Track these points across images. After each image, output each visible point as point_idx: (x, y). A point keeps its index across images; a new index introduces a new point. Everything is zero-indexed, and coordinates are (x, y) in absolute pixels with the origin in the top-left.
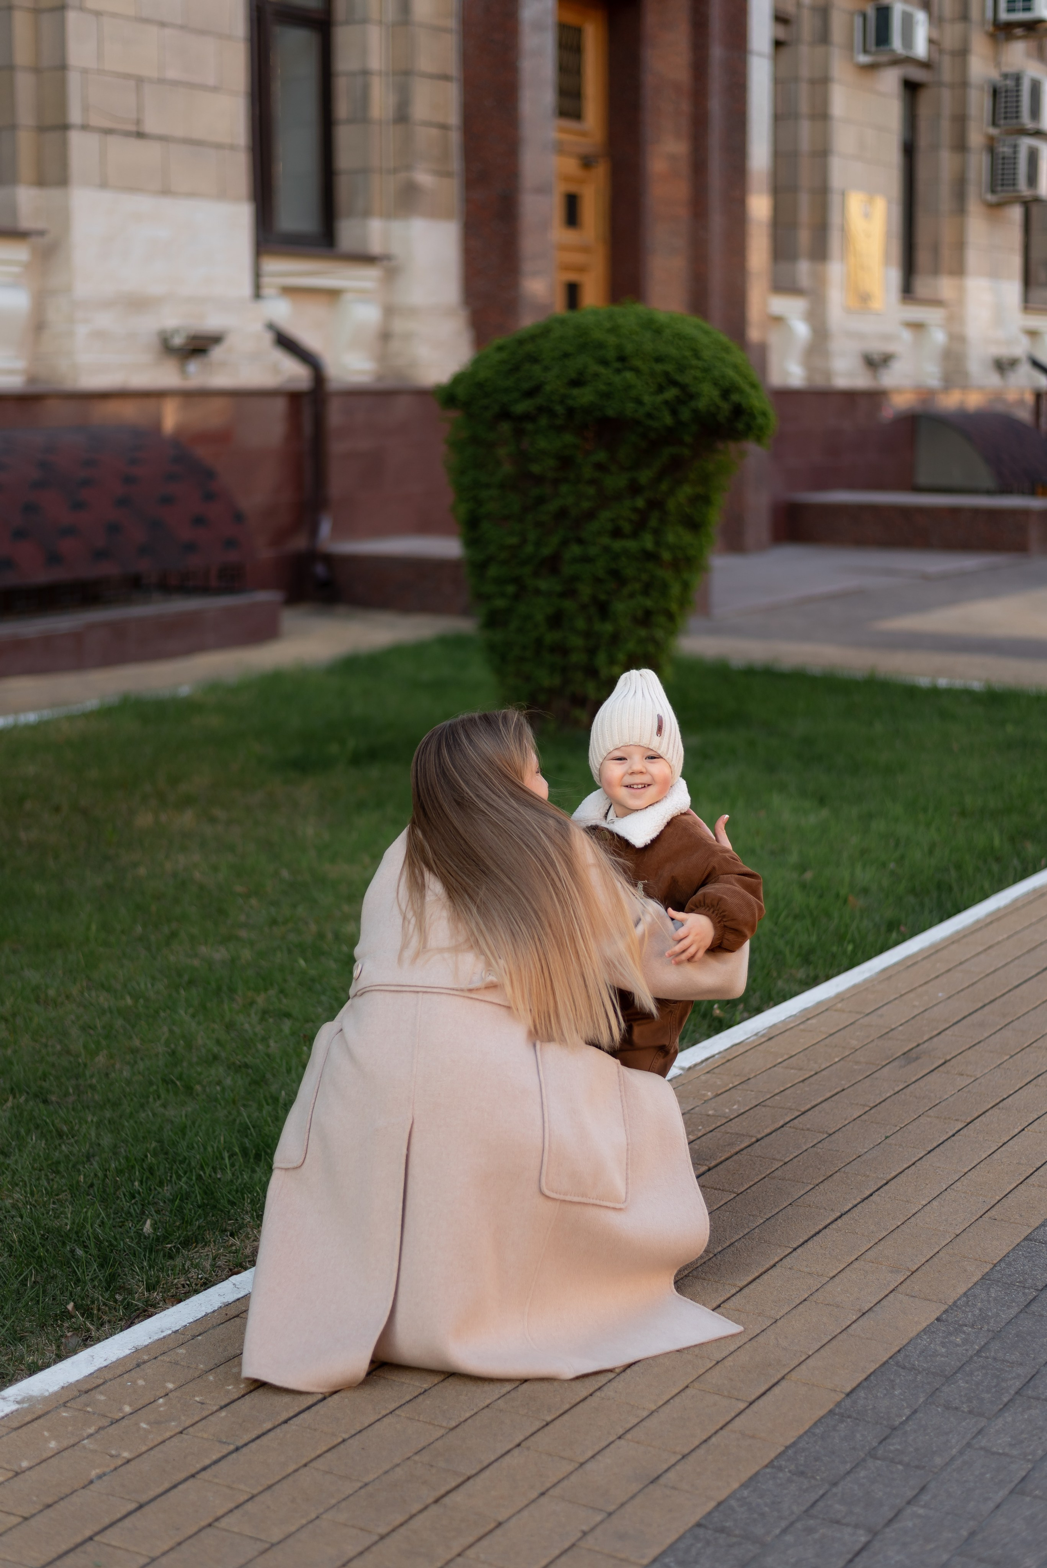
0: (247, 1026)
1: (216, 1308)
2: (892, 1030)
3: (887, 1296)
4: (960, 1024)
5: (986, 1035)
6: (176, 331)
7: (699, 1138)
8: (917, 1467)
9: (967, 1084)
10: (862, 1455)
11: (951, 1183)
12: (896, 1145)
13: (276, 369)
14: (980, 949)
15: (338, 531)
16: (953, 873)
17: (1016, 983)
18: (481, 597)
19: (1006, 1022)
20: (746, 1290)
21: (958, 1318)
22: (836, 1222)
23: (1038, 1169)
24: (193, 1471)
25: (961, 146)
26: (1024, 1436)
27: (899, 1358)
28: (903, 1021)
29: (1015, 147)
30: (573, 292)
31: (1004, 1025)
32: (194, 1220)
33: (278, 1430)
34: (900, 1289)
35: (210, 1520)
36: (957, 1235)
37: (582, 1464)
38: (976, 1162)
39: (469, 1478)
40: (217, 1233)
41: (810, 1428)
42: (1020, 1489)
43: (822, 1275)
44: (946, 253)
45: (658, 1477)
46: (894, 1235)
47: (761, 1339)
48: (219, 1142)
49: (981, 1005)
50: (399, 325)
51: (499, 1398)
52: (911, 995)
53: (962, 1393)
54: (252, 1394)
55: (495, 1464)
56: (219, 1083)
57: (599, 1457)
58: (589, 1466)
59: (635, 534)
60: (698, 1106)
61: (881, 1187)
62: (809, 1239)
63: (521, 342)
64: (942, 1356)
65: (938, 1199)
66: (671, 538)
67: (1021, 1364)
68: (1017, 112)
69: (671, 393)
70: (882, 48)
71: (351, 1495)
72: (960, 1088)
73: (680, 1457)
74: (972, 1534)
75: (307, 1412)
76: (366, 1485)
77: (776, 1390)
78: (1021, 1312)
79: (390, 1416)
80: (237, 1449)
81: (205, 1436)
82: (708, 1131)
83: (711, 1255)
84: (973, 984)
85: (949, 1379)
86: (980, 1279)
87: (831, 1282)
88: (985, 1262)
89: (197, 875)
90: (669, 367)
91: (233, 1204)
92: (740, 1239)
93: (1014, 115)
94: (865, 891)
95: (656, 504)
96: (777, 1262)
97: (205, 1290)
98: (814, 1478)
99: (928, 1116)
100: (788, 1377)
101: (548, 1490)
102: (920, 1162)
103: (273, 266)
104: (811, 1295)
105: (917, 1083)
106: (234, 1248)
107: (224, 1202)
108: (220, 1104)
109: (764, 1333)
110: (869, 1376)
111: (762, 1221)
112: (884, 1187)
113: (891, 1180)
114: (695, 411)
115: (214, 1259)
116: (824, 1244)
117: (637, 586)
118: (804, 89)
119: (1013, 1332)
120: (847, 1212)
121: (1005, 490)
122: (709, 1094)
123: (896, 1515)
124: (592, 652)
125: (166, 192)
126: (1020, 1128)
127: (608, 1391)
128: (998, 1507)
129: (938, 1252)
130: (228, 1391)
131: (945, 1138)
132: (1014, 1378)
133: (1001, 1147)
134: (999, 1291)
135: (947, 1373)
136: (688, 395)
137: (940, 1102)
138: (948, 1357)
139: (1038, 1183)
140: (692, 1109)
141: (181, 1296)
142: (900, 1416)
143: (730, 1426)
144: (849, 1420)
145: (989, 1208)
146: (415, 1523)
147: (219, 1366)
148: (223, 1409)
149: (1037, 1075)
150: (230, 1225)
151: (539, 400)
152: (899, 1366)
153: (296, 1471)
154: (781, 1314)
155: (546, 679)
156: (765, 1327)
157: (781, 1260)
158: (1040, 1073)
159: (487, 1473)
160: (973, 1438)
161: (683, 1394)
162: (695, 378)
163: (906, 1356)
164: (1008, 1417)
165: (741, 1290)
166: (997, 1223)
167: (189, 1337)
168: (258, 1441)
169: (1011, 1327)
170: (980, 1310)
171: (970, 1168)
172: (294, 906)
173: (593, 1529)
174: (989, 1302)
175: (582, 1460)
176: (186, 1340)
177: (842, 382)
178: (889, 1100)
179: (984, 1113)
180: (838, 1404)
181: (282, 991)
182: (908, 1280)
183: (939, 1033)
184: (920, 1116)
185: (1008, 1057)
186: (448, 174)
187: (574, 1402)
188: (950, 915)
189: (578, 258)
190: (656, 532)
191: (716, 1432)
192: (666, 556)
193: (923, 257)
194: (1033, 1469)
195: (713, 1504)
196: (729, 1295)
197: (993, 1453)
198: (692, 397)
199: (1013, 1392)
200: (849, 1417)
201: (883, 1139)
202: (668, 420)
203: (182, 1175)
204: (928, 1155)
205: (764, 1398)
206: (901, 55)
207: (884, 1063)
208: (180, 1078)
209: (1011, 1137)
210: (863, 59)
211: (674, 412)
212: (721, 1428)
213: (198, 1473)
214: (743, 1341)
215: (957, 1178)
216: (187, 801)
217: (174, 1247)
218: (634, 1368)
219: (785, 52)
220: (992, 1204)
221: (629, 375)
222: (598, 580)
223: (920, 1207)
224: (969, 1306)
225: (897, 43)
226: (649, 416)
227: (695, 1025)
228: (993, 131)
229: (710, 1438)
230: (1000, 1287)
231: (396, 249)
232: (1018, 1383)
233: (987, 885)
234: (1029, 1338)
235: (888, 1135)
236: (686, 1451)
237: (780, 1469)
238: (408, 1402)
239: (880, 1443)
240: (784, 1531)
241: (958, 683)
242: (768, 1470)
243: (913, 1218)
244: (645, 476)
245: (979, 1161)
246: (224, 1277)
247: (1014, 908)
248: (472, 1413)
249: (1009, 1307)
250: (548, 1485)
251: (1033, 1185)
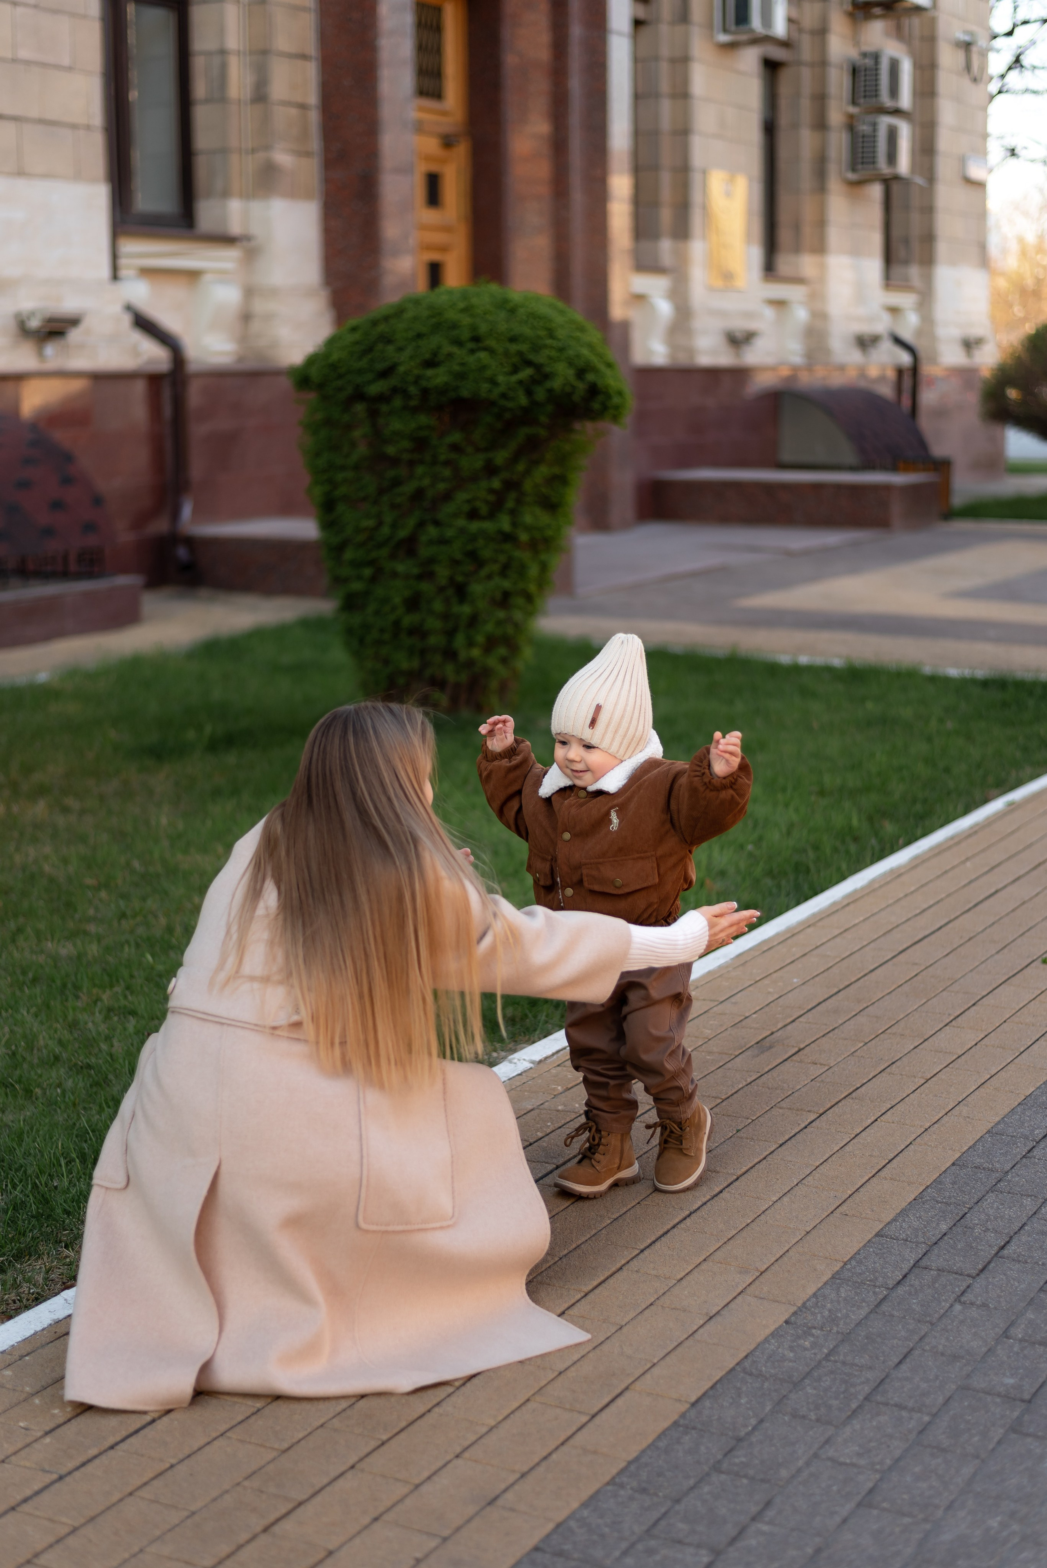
0: (90, 1025)
1: (46, 1326)
2: (746, 1018)
3: (735, 1298)
4: (813, 1011)
5: (840, 1022)
6: (32, 314)
7: (547, 1135)
8: (763, 1481)
9: (820, 1074)
10: (706, 1468)
11: (802, 1177)
12: (747, 1139)
13: (135, 351)
14: (836, 932)
15: (202, 512)
16: (811, 854)
17: (872, 968)
18: (338, 581)
19: (861, 1009)
20: (591, 1296)
21: (807, 1320)
22: (684, 1221)
23: (890, 1161)
24: (12, 1502)
25: (821, 125)
26: (873, 1444)
27: (746, 1364)
28: (758, 1008)
29: (874, 125)
30: (435, 272)
31: (858, 1011)
32: (28, 1231)
33: (103, 1457)
34: (749, 1291)
35: (29, 1556)
36: (808, 1233)
37: (417, 1486)
38: (827, 1155)
39: (300, 1504)
40: (51, 1245)
41: (654, 1441)
42: (867, 1502)
43: (669, 1278)
44: (808, 230)
45: (496, 1499)
46: (744, 1233)
47: (605, 1347)
48: (57, 1147)
49: (836, 990)
50: (259, 306)
51: (334, 1417)
52: (766, 981)
53: (810, 1400)
54: (79, 1419)
55: (328, 1489)
56: (59, 1085)
57: (435, 1478)
58: (425, 1488)
59: (492, 515)
60: (548, 1101)
61: (731, 1183)
62: (657, 1240)
63: (375, 323)
64: (791, 1361)
65: (789, 1195)
66: (528, 519)
67: (870, 1368)
68: (876, 91)
69: (526, 373)
70: (741, 27)
71: (177, 1525)
72: (814, 1077)
73: (517, 1476)
74: (818, 1551)
75: (134, 1436)
76: (193, 1513)
77: (620, 1402)
78: (871, 1312)
79: (220, 1439)
80: (61, 1478)
81: (28, 1464)
82: (557, 1127)
83: (557, 1259)
84: (828, 969)
85: (797, 1385)
86: (830, 1279)
87: (678, 1285)
88: (836, 1260)
89: (47, 868)
90: (524, 347)
91: (68, 1213)
92: (586, 1241)
93: (874, 93)
94: (722, 874)
95: (511, 485)
96: (624, 1265)
97: (37, 1305)
98: (656, 1495)
99: (781, 1108)
100: (632, 1387)
101: (381, 1515)
102: (771, 1156)
103: (130, 247)
104: (658, 1299)
105: (770, 1073)
106: (68, 1260)
107: (59, 1211)
108: (60, 1108)
109: (608, 1341)
110: (716, 1383)
111: (609, 1222)
112: (734, 1183)
113: (741, 1176)
114: (550, 391)
115: (47, 1272)
116: (672, 1244)
117: (496, 567)
118: (664, 67)
119: (863, 1334)
120: (696, 1211)
121: (867, 466)
122: (559, 1088)
123: (740, 1533)
124: (451, 634)
125: (21, 173)
126: (873, 1119)
127: (447, 1407)
128: (845, 1521)
129: (788, 1251)
130: (53, 1416)
131: (797, 1131)
132: (863, 1383)
133: (853, 1138)
134: (850, 1290)
135: (794, 1379)
136: (542, 375)
137: (793, 1093)
138: (795, 1362)
139: (890, 1176)
140: (542, 1104)
141: (11, 1312)
142: (746, 1426)
143: (571, 1442)
144: (693, 1432)
145: (840, 1202)
146: (243, 1555)
147: (46, 1388)
148: (48, 1436)
149: (891, 1062)
150: (65, 1236)
151: (393, 381)
152: (746, 1373)
153: (121, 1500)
154: (626, 1320)
155: (405, 662)
156: (609, 1334)
157: (628, 1262)
158: (894, 1060)
159: (318, 1499)
160: (821, 1448)
161: (523, 1408)
162: (550, 358)
163: (754, 1362)
164: (856, 1424)
165: (586, 1295)
166: (848, 1218)
167: (17, 1357)
168: (83, 1469)
169: (860, 1328)
170: (830, 1311)
171: (822, 1161)
172: (144, 899)
173: (427, 1556)
174: (838, 1302)
175: (417, 1482)
176: (13, 1360)
177: (705, 360)
178: (741, 1092)
179: (837, 1103)
180: (683, 1415)
181: (128, 988)
182: (757, 1281)
183: (793, 1021)
184: (772, 1108)
185: (862, 1044)
186: (308, 154)
187: (411, 1419)
188: (807, 898)
189: (439, 238)
190: (513, 513)
191: (557, 1448)
192: (524, 537)
193: (784, 235)
194: (881, 1479)
195: (550, 1526)
196: (573, 1301)
197: (842, 1464)
198: (547, 377)
199: (861, 1398)
200: (694, 1428)
201: (734, 1133)
202: (523, 401)
203: (18, 1183)
204: (780, 1149)
205: (607, 1411)
206: (760, 33)
207: (737, 1053)
208: (19, 1081)
209: (863, 1128)
210: (723, 38)
211: (529, 393)
212: (563, 1444)
213: (19, 1505)
214: (587, 1350)
215: (808, 1172)
216: (41, 791)
217: (7, 1260)
218: (475, 1381)
219: (645, 31)
220: (844, 1199)
221: (483, 355)
222: (455, 563)
223: (771, 1203)
224: (818, 1307)
225: (756, 22)
226: (504, 396)
227: (547, 1016)
228: (852, 110)
229: (550, 1454)
230: (850, 1286)
231: (255, 229)
232: (866, 1388)
233: (844, 866)
234: (879, 1340)
235: (740, 1128)
236: (525, 1469)
237: (622, 1486)
238: (240, 1423)
239: (726, 1455)
240: (625, 1553)
241: (819, 661)
242: (609, 1488)
243: (763, 1215)
244: (500, 457)
245: (831, 1153)
246: (57, 1291)
247: (870, 889)
248: (306, 1433)
249: (859, 1307)
250: (381, 1509)
251: (886, 1179)
